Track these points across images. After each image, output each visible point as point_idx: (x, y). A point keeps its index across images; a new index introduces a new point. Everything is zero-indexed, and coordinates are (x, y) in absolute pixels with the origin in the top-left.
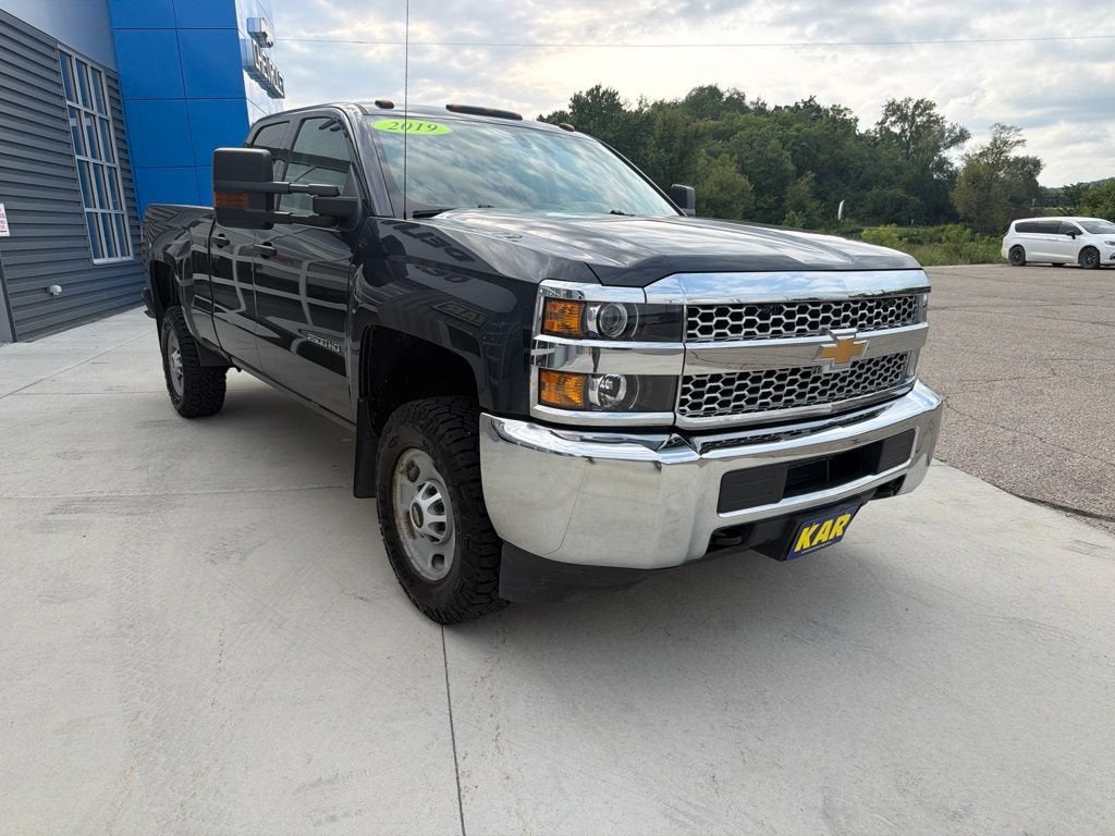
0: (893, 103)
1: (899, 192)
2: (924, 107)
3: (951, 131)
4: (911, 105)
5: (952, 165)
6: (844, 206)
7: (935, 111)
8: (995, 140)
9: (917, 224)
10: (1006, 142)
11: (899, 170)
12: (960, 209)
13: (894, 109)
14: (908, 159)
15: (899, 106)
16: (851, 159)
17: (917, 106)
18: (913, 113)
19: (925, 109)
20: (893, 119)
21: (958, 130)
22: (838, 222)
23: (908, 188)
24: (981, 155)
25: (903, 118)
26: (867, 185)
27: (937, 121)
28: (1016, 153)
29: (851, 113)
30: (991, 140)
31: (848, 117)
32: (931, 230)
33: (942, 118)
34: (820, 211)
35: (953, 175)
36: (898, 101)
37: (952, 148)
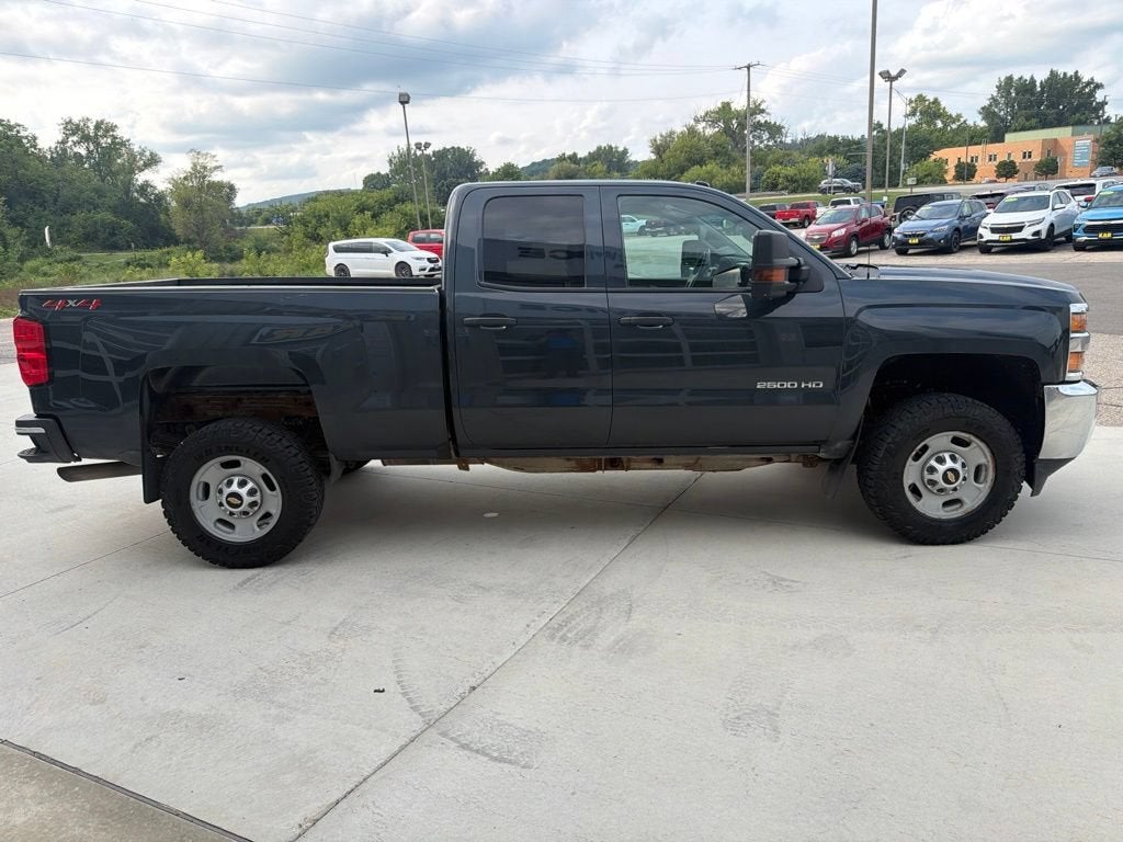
0: (70, 121)
1: (109, 217)
2: (104, 128)
3: (142, 154)
4: (92, 126)
5: (155, 188)
6: (50, 233)
7: (118, 133)
8: (195, 165)
9: (138, 248)
10: (205, 168)
11: (100, 193)
12: (179, 231)
13: (72, 128)
14: (103, 181)
15: (78, 125)
16: (41, 181)
17: (98, 126)
18: (96, 135)
19: (107, 131)
20: (75, 138)
21: (148, 153)
22: (49, 250)
23: (114, 210)
24: (185, 178)
25: (86, 138)
26: (68, 209)
27: (123, 144)
28: (216, 177)
29: (25, 130)
30: (191, 165)
31: (23, 134)
32: (156, 253)
33: (128, 141)
34: (23, 238)
35: (160, 197)
36: (76, 120)
37: (146, 171)
